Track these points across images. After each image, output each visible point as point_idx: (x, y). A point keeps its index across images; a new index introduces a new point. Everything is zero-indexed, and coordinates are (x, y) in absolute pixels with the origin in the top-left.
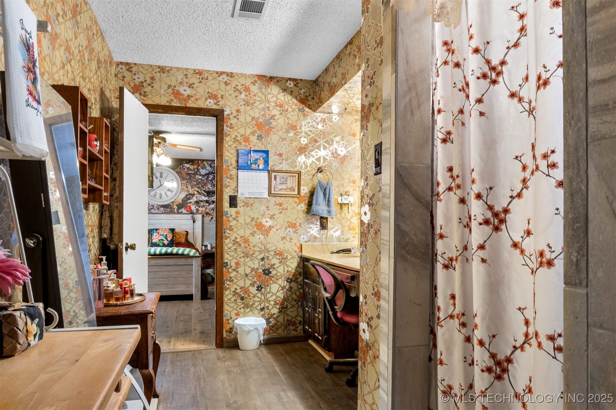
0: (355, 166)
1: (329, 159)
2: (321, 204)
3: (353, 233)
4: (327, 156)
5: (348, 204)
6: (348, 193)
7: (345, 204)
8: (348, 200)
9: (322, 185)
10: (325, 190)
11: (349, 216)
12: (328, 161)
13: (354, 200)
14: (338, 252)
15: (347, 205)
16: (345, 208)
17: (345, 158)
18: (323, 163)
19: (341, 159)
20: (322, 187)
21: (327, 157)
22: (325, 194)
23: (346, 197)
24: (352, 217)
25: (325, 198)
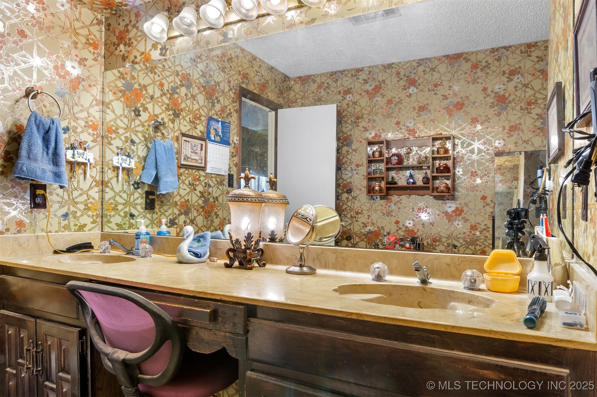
0: (96, 100)
1: (49, 76)
2: (40, 159)
3: (93, 215)
4: (46, 69)
5: (84, 164)
6: (86, 146)
7: (79, 164)
8: (85, 157)
9: (41, 121)
10: (47, 132)
11: (85, 186)
12: (47, 80)
13: (94, 158)
14: (71, 250)
15: (83, 167)
16: (79, 171)
17: (79, 83)
18: (38, 81)
19: (71, 81)
20: (41, 126)
21: (46, 72)
22: (46, 141)
23: (81, 151)
24: (90, 188)
25: (48, 148)
